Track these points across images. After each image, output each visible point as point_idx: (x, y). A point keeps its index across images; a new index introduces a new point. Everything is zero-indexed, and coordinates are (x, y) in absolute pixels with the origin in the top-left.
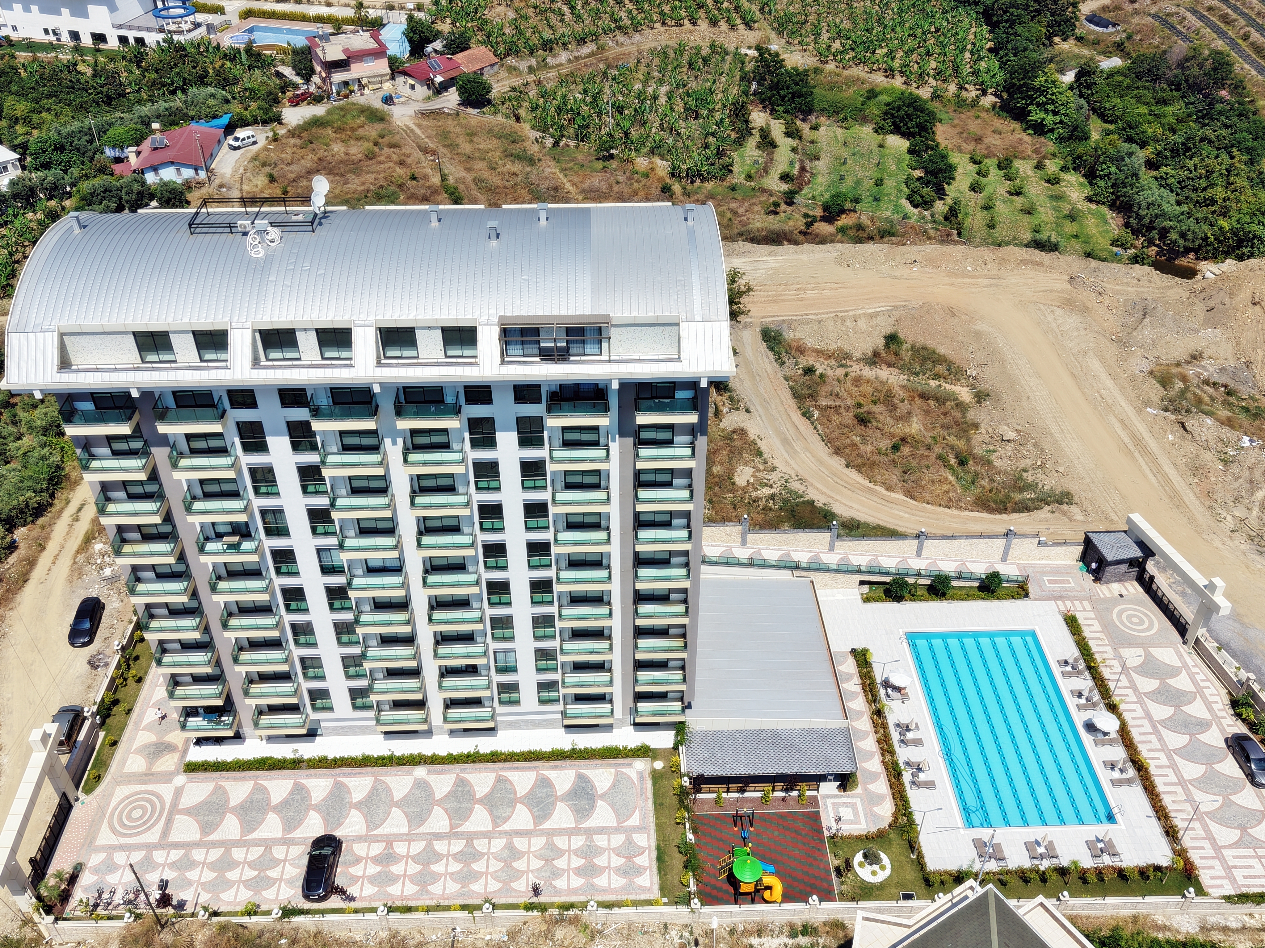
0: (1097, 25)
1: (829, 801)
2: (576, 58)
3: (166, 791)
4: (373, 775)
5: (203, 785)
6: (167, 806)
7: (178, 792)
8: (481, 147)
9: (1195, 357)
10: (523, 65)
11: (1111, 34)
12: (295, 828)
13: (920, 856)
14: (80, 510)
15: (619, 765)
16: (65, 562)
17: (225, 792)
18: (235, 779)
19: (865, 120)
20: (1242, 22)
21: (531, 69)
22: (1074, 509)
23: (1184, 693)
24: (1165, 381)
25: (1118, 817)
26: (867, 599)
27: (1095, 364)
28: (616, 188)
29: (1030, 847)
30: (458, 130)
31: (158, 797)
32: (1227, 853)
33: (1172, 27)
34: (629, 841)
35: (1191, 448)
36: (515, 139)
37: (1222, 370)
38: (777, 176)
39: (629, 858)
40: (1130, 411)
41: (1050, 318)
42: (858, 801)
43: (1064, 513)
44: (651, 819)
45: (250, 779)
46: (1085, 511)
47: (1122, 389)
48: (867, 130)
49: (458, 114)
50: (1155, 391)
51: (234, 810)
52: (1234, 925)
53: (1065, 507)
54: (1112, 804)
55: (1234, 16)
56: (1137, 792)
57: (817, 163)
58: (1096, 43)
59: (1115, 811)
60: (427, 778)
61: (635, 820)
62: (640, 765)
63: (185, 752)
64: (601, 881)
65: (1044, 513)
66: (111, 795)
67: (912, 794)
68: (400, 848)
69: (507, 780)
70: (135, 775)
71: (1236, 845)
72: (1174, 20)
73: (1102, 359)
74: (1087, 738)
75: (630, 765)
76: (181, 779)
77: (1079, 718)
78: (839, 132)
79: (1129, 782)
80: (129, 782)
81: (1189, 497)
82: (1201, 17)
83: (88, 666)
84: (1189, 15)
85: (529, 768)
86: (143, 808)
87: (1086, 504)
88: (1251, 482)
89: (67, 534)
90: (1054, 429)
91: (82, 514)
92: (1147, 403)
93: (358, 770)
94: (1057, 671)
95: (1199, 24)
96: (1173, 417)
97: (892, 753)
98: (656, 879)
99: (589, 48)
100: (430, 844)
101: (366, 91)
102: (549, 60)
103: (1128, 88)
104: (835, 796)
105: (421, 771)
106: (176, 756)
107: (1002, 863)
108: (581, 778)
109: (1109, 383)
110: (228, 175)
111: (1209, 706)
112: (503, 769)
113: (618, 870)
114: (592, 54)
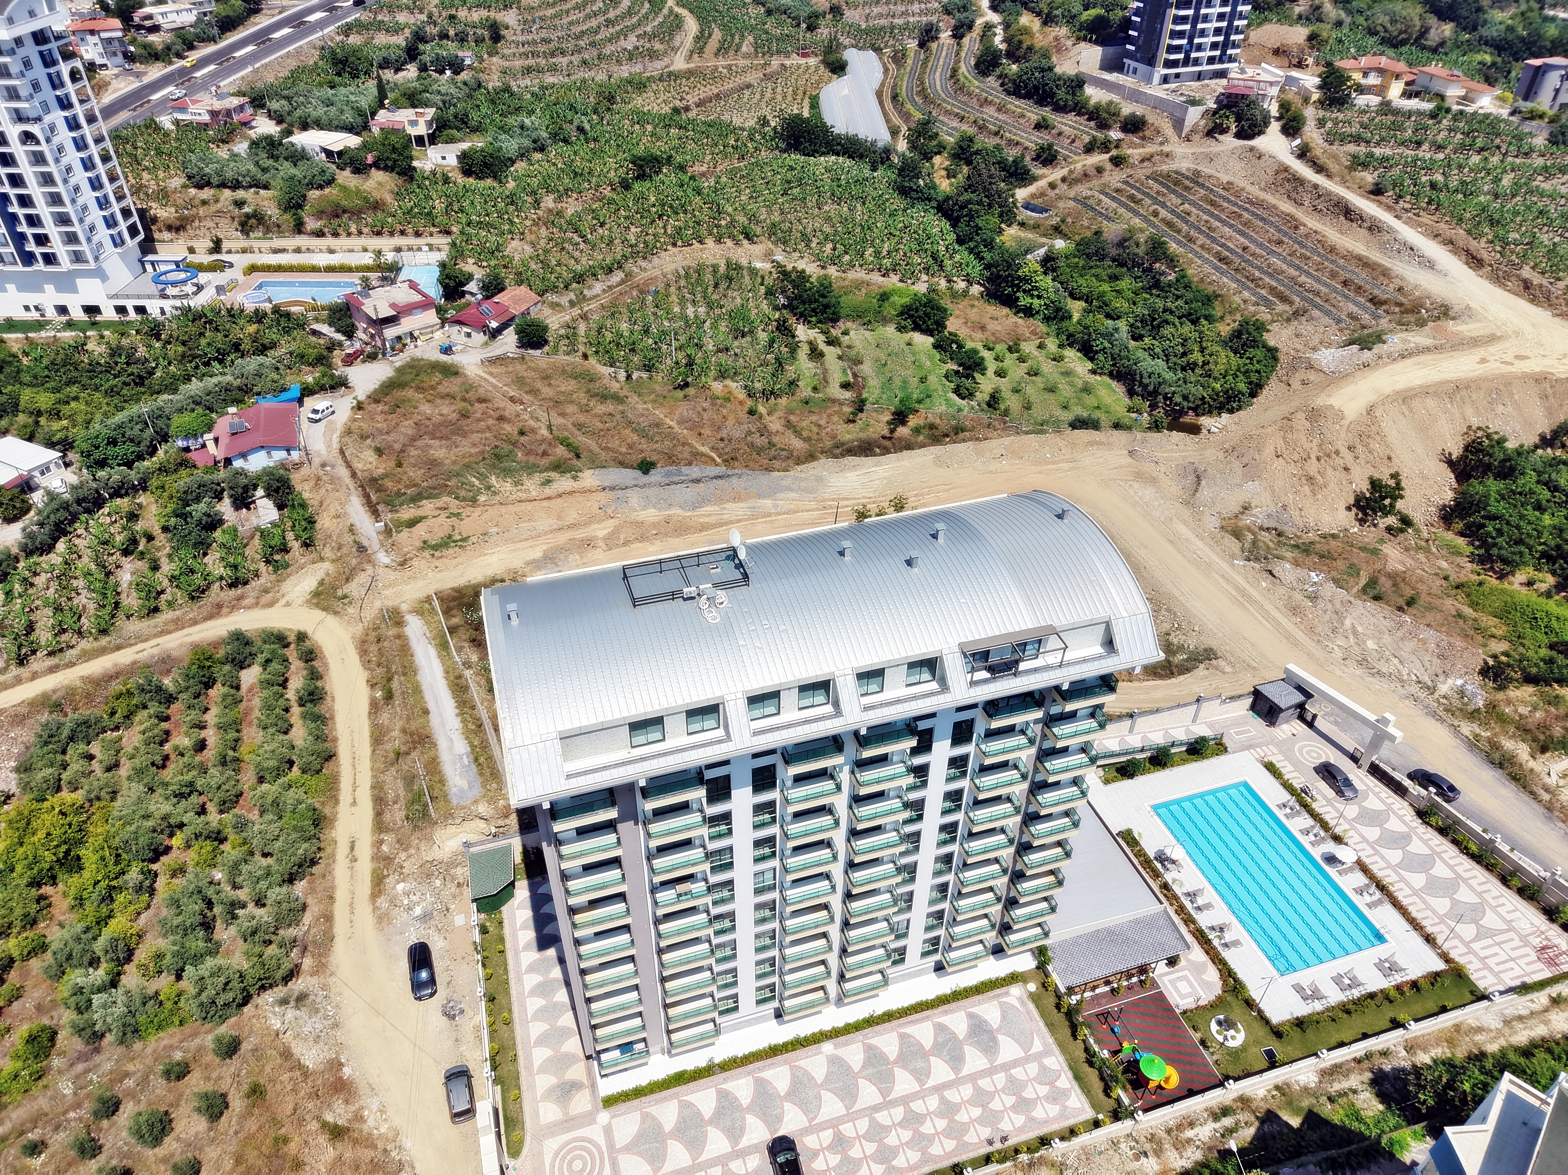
0: (1033, 211)
1: (1166, 979)
2: (610, 287)
3: (595, 1133)
4: (786, 1062)
5: (629, 1117)
6: (604, 1149)
7: (608, 1130)
8: (563, 389)
9: (1246, 508)
10: (564, 300)
11: (1046, 219)
12: (741, 1136)
13: (1260, 1012)
14: (352, 848)
15: (998, 996)
16: (364, 909)
17: (654, 1118)
18: (657, 1102)
19: (885, 321)
20: (1148, 201)
21: (572, 304)
22: (1221, 663)
23: (1380, 812)
24: (1237, 534)
25: (1386, 936)
26: (1107, 782)
27: (1182, 529)
28: (706, 416)
29: (1337, 980)
30: (531, 374)
31: (590, 1141)
32: (1475, 946)
33: (1092, 209)
34: (1043, 1068)
35: (1282, 590)
36: (592, 378)
37: (1269, 516)
38: (837, 386)
39: (1051, 1083)
40: (1225, 566)
41: (1132, 492)
42: (1186, 972)
43: (1217, 668)
44: (1051, 1040)
45: (671, 1098)
46: (1230, 663)
47: (1211, 547)
48: (890, 330)
49: (523, 358)
50: (1233, 544)
51: (673, 1135)
52: (1524, 1012)
53: (1214, 662)
54: (1378, 926)
55: (1140, 196)
56: (1388, 908)
57: (861, 367)
58: (1036, 227)
59: (1382, 931)
60: (835, 1052)
61: (1037, 1046)
62: (1016, 991)
63: (593, 1086)
64: (1039, 1113)
65: (1201, 671)
66: (541, 1153)
67: (1226, 954)
68: (847, 1129)
69: (909, 1036)
70: (555, 1124)
71: (1478, 938)
72: (1091, 202)
73: (1185, 522)
74: (1331, 871)
75: (1007, 994)
76: (604, 1117)
77: (1317, 853)
78: (867, 334)
79: (1379, 902)
80: (553, 1134)
81: (1300, 635)
82: (1113, 199)
83: (445, 1018)
84: (1102, 197)
85: (923, 1020)
86: (580, 1157)
87: (1228, 655)
88: (1337, 613)
89: (352, 877)
90: (1176, 593)
91: (357, 852)
92: (1233, 557)
93: (769, 1061)
94: (1280, 814)
95: (1115, 205)
96: (1257, 566)
97: (1194, 922)
98: (1083, 1098)
99: (618, 276)
100: (872, 1120)
101: (419, 343)
102: (586, 292)
103: (1084, 268)
104: (1168, 973)
105: (827, 1047)
106: (586, 1093)
107: (1324, 1001)
108: (971, 1016)
109: (1199, 543)
110: (324, 451)
111: (1401, 818)
112: (900, 1026)
113: (1047, 1098)
114: (622, 282)
